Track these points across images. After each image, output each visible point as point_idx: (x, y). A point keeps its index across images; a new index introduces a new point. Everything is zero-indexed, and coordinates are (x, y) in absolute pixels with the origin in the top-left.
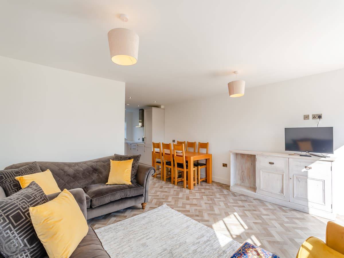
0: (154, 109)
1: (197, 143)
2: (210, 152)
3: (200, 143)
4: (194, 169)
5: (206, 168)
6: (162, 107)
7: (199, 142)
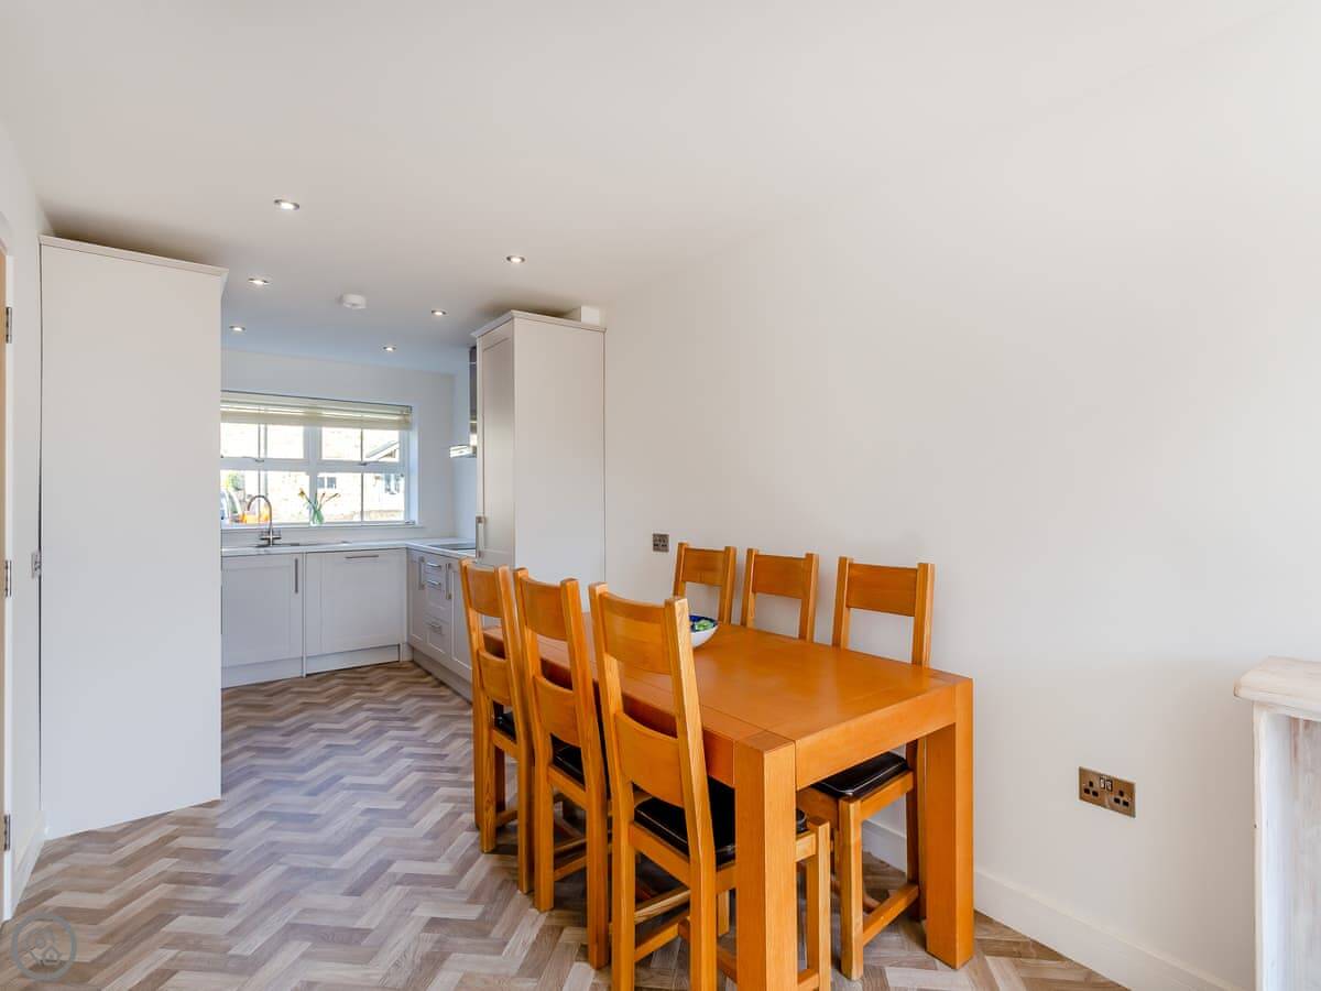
0: (525, 328)
1: (828, 569)
2: (945, 655)
3: (852, 565)
4: (803, 847)
5: (913, 798)
6: (590, 315)
7: (842, 561)
